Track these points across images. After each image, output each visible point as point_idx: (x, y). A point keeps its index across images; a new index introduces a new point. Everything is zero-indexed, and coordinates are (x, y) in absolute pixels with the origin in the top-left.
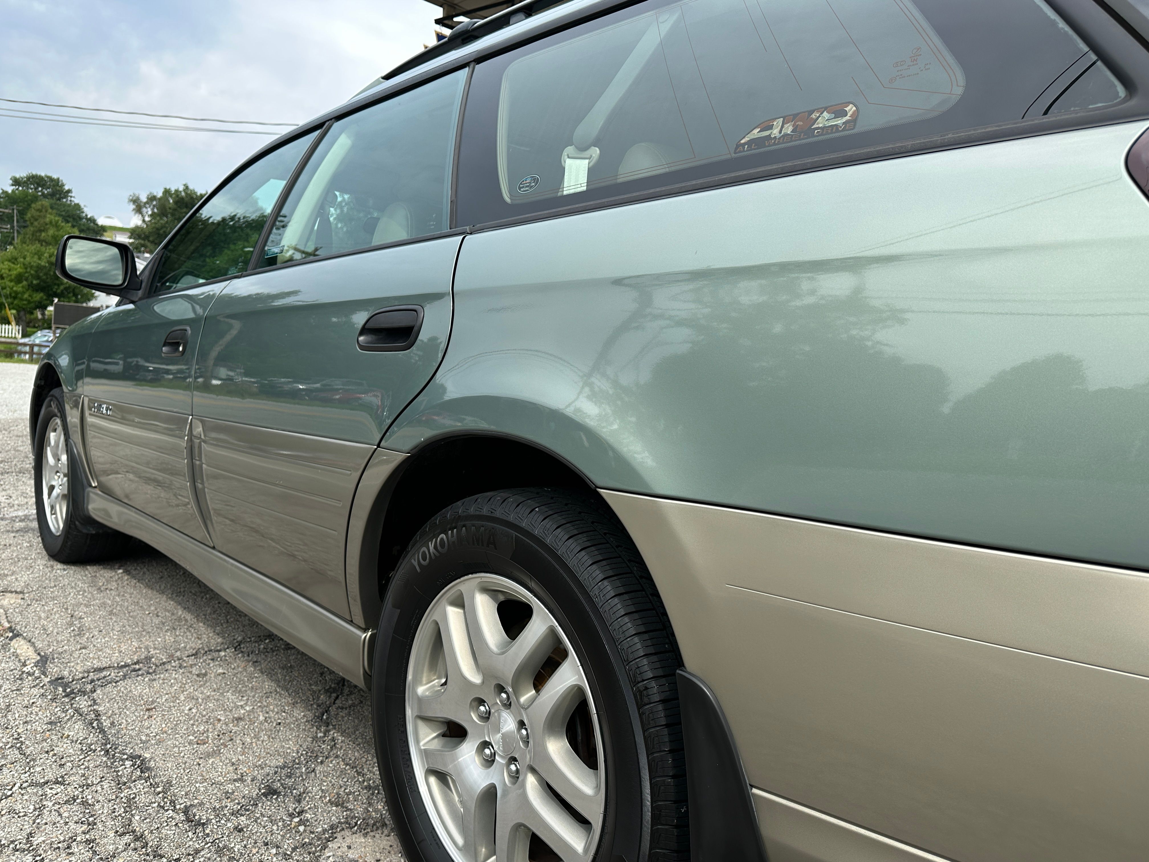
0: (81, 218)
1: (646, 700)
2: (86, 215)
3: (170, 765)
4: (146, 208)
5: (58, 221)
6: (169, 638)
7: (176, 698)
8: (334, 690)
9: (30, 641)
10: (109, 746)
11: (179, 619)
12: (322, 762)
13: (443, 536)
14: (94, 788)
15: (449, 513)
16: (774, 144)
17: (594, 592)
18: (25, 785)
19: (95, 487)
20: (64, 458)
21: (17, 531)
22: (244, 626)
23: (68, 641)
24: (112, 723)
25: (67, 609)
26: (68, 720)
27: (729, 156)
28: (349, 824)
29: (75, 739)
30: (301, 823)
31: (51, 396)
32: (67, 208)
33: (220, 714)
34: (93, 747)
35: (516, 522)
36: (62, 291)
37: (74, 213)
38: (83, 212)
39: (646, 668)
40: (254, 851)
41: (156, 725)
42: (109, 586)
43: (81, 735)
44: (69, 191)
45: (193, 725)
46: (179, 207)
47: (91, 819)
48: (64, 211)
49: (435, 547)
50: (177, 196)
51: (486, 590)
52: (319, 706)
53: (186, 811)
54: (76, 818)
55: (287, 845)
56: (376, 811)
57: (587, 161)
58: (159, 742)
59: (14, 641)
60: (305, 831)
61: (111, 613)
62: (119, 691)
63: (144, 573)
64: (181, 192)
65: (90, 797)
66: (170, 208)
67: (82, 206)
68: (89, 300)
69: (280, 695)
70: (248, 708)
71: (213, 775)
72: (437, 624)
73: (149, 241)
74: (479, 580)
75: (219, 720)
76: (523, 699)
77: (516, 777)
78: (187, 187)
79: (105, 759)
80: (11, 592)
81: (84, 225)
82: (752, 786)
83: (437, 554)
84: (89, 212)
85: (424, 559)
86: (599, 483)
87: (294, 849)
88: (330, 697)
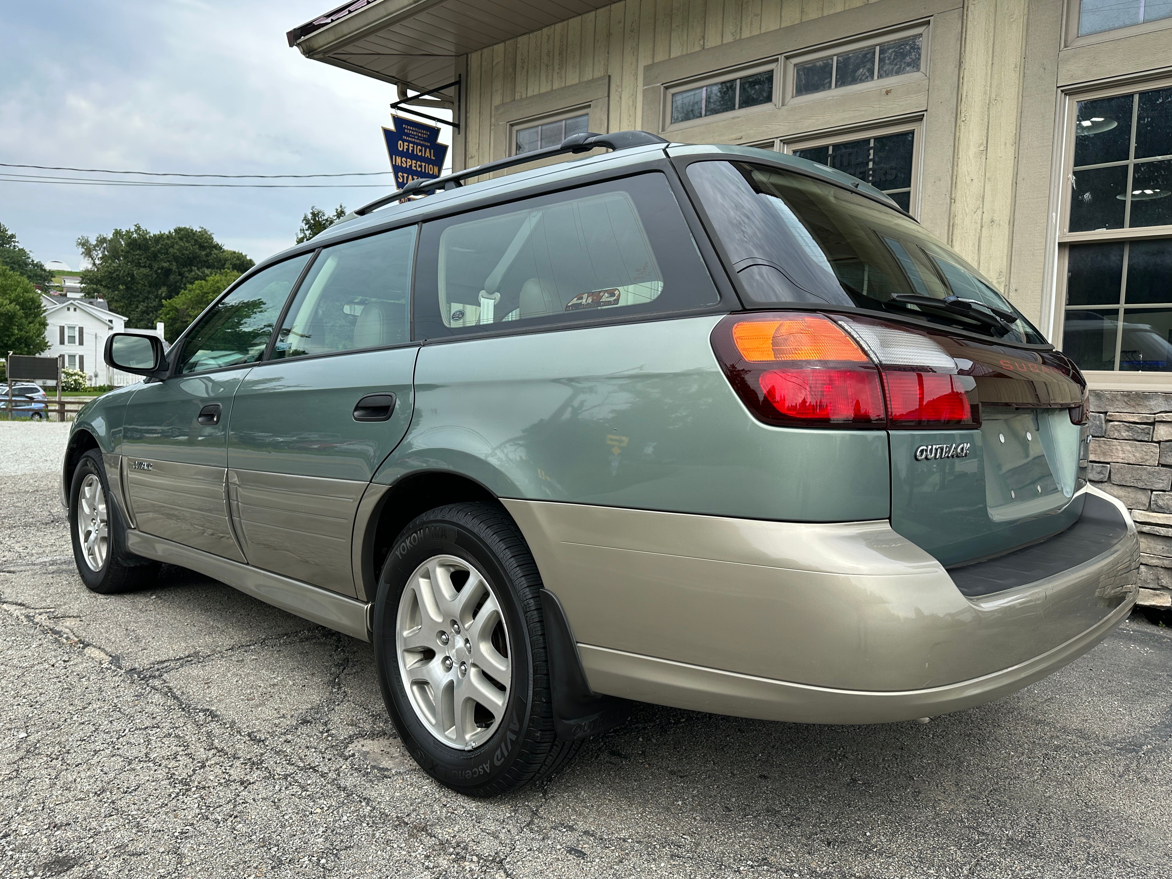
0: (27, 265)
1: (528, 609)
2: (33, 261)
3: (231, 713)
4: (96, 250)
5: (6, 269)
6: (209, 640)
7: (224, 676)
8: (342, 665)
9: (99, 648)
10: (184, 706)
11: (212, 627)
12: (338, 705)
13: (414, 534)
14: (181, 728)
15: (418, 521)
16: (583, 308)
17: (501, 556)
18: (132, 730)
19: (134, 529)
20: (102, 507)
21: (53, 573)
22: (265, 629)
23: (130, 645)
24: (183, 693)
25: (120, 625)
26: (148, 693)
27: (562, 312)
28: (361, 735)
29: (158, 703)
30: (328, 736)
31: (85, 457)
32: (12, 255)
33: (259, 683)
34: (172, 707)
35: (457, 522)
36: (13, 342)
37: (20, 259)
38: (29, 258)
39: (528, 593)
40: (300, 751)
41: (214, 692)
42: (148, 608)
43: (162, 702)
44: (13, 236)
45: (241, 690)
46: (132, 249)
47: (185, 744)
48: (8, 257)
49: (410, 542)
50: (130, 238)
51: (442, 565)
52: (331, 674)
53: (249, 735)
54: (174, 744)
55: (322, 747)
56: (379, 727)
57: (493, 301)
58: (219, 701)
59: (86, 649)
60: (332, 740)
61: (157, 626)
62: (181, 674)
63: (173, 598)
64: (132, 233)
65: (180, 733)
66: (122, 251)
67: (27, 250)
68: (43, 350)
69: (302, 669)
70: (279, 679)
71: (263, 716)
72: (414, 590)
73: (101, 285)
74: (438, 559)
75: (260, 686)
76: (466, 626)
77: (464, 673)
78: (138, 228)
79: (183, 713)
80: (70, 617)
81: (30, 271)
82: (577, 642)
83: (411, 546)
84: (35, 257)
85: (404, 550)
86: (499, 495)
87: (326, 749)
88: (339, 669)
